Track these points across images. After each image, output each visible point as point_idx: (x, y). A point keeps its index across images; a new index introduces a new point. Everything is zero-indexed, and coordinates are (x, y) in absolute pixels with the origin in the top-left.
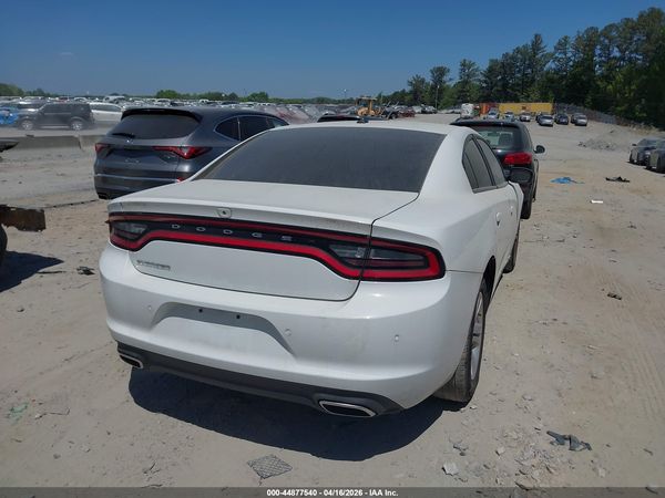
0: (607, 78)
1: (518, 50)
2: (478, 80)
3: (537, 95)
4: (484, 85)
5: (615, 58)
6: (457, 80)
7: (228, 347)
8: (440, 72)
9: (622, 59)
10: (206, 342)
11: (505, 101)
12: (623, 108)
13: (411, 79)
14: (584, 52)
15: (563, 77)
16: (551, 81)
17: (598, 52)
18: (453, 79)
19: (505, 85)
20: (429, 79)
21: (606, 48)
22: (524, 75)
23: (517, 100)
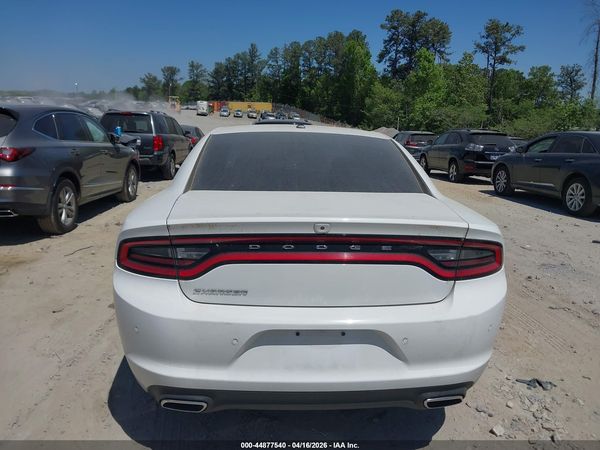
0: (310, 84)
1: (238, 56)
2: (206, 81)
3: (257, 95)
4: (212, 85)
5: (314, 68)
6: (187, 79)
7: (335, 366)
8: (171, 72)
9: (320, 69)
10: (307, 367)
11: (232, 100)
12: (325, 108)
13: (143, 77)
14: (292, 62)
15: (276, 81)
16: (267, 84)
17: (302, 62)
18: (183, 77)
19: (230, 86)
20: (161, 78)
21: (307, 60)
22: (246, 78)
23: (242, 99)
